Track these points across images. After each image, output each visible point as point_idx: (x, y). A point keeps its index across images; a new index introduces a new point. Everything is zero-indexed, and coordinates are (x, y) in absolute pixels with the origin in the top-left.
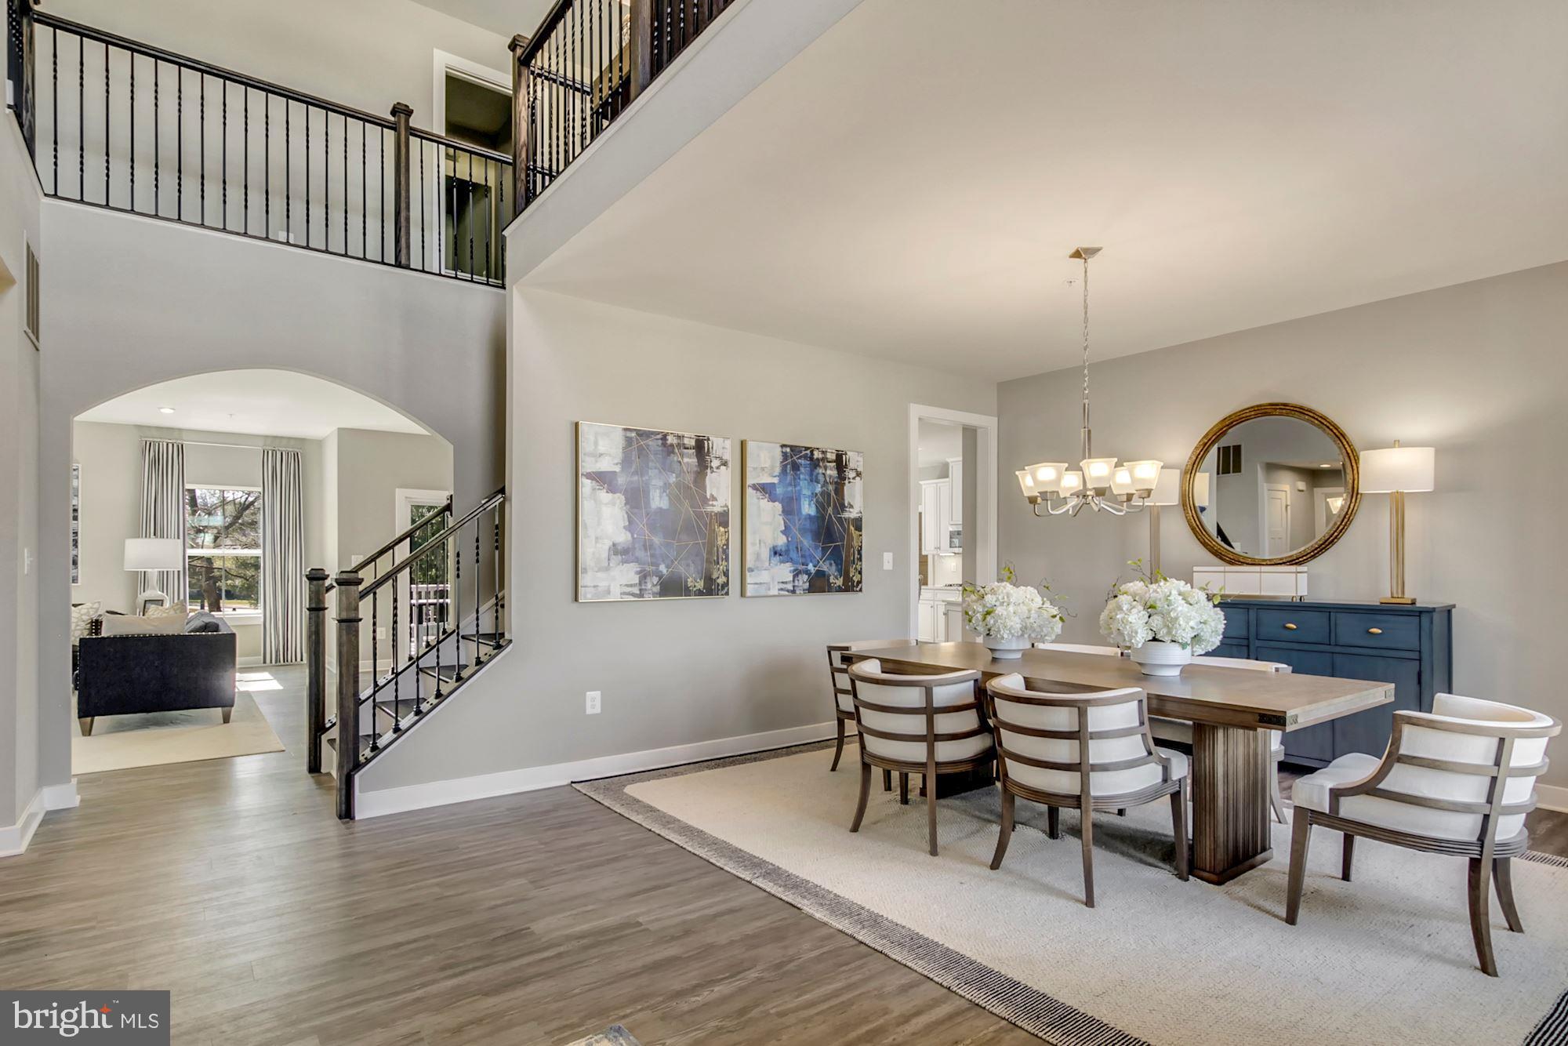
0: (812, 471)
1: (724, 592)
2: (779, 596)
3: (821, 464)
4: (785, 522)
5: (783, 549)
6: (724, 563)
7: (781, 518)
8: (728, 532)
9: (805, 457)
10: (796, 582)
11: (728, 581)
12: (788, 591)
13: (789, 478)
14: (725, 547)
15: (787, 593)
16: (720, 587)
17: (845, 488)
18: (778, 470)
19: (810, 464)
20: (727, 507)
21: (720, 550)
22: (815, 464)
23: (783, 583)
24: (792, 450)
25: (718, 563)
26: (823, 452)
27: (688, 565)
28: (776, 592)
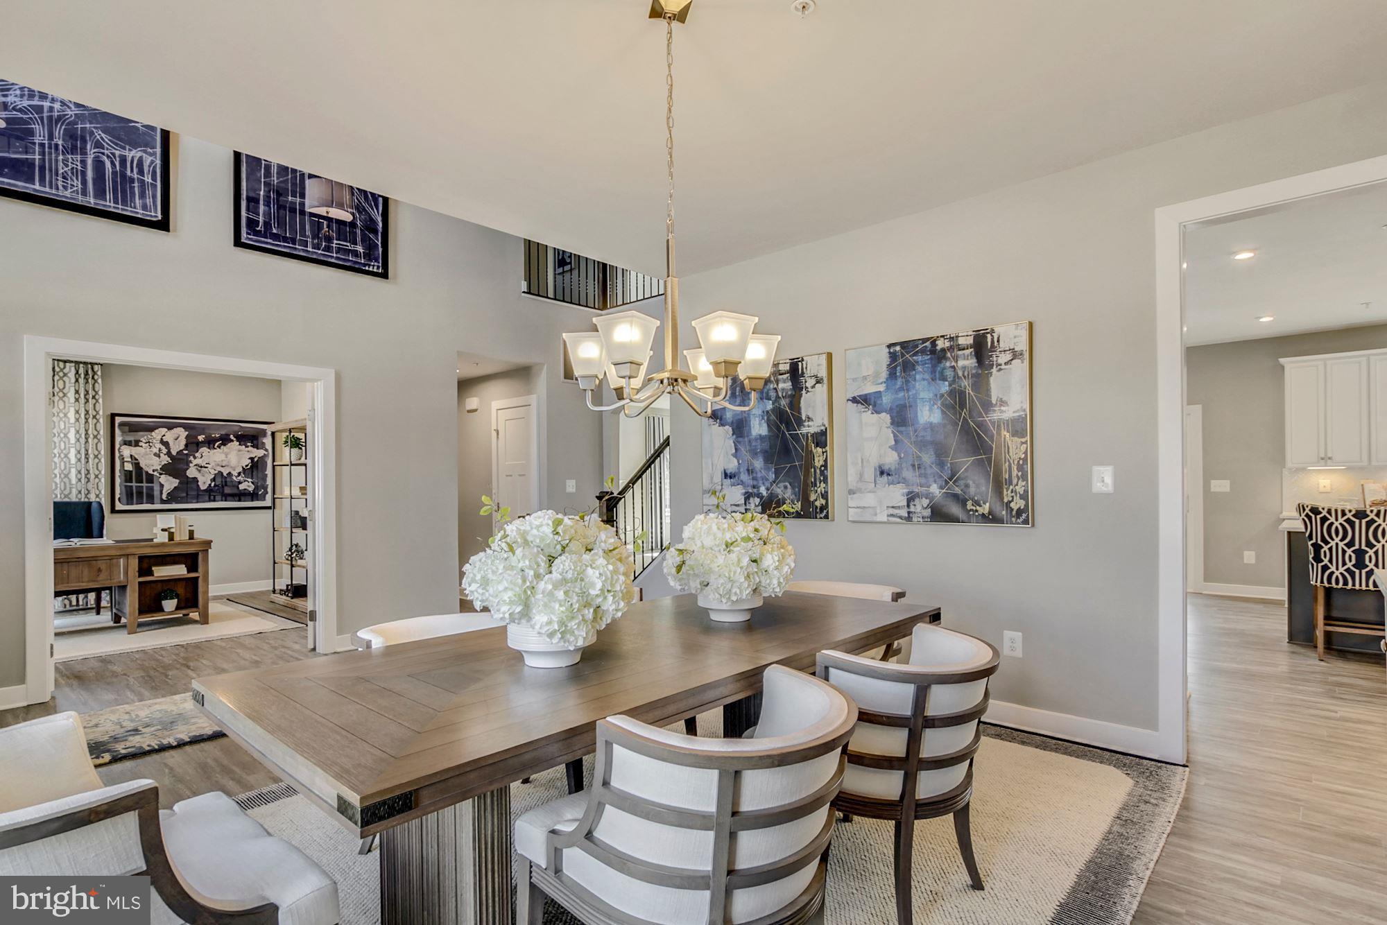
0: (934, 367)
1: (822, 515)
2: (888, 523)
3: (949, 355)
4: (895, 436)
5: (893, 468)
6: (823, 485)
7: (889, 431)
8: (826, 452)
9: (923, 352)
10: (912, 507)
11: (827, 503)
12: (901, 517)
13: (899, 382)
14: (823, 468)
15: (899, 520)
16: (818, 510)
17: (992, 380)
18: (884, 374)
19: (931, 359)
20: (825, 426)
21: (818, 471)
22: (938, 356)
23: (893, 507)
24: (902, 348)
25: (816, 486)
26: (951, 339)
27: (786, 487)
28: (885, 519)
